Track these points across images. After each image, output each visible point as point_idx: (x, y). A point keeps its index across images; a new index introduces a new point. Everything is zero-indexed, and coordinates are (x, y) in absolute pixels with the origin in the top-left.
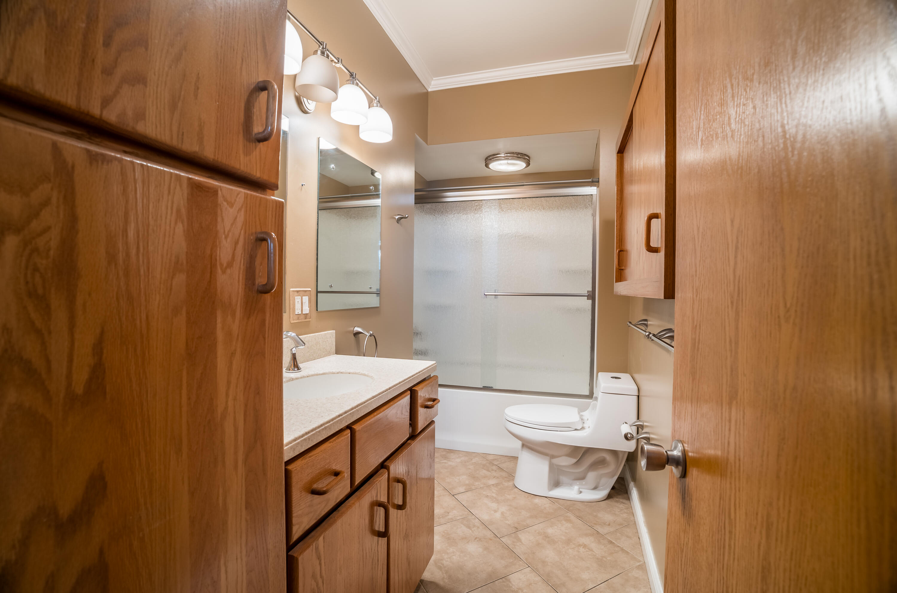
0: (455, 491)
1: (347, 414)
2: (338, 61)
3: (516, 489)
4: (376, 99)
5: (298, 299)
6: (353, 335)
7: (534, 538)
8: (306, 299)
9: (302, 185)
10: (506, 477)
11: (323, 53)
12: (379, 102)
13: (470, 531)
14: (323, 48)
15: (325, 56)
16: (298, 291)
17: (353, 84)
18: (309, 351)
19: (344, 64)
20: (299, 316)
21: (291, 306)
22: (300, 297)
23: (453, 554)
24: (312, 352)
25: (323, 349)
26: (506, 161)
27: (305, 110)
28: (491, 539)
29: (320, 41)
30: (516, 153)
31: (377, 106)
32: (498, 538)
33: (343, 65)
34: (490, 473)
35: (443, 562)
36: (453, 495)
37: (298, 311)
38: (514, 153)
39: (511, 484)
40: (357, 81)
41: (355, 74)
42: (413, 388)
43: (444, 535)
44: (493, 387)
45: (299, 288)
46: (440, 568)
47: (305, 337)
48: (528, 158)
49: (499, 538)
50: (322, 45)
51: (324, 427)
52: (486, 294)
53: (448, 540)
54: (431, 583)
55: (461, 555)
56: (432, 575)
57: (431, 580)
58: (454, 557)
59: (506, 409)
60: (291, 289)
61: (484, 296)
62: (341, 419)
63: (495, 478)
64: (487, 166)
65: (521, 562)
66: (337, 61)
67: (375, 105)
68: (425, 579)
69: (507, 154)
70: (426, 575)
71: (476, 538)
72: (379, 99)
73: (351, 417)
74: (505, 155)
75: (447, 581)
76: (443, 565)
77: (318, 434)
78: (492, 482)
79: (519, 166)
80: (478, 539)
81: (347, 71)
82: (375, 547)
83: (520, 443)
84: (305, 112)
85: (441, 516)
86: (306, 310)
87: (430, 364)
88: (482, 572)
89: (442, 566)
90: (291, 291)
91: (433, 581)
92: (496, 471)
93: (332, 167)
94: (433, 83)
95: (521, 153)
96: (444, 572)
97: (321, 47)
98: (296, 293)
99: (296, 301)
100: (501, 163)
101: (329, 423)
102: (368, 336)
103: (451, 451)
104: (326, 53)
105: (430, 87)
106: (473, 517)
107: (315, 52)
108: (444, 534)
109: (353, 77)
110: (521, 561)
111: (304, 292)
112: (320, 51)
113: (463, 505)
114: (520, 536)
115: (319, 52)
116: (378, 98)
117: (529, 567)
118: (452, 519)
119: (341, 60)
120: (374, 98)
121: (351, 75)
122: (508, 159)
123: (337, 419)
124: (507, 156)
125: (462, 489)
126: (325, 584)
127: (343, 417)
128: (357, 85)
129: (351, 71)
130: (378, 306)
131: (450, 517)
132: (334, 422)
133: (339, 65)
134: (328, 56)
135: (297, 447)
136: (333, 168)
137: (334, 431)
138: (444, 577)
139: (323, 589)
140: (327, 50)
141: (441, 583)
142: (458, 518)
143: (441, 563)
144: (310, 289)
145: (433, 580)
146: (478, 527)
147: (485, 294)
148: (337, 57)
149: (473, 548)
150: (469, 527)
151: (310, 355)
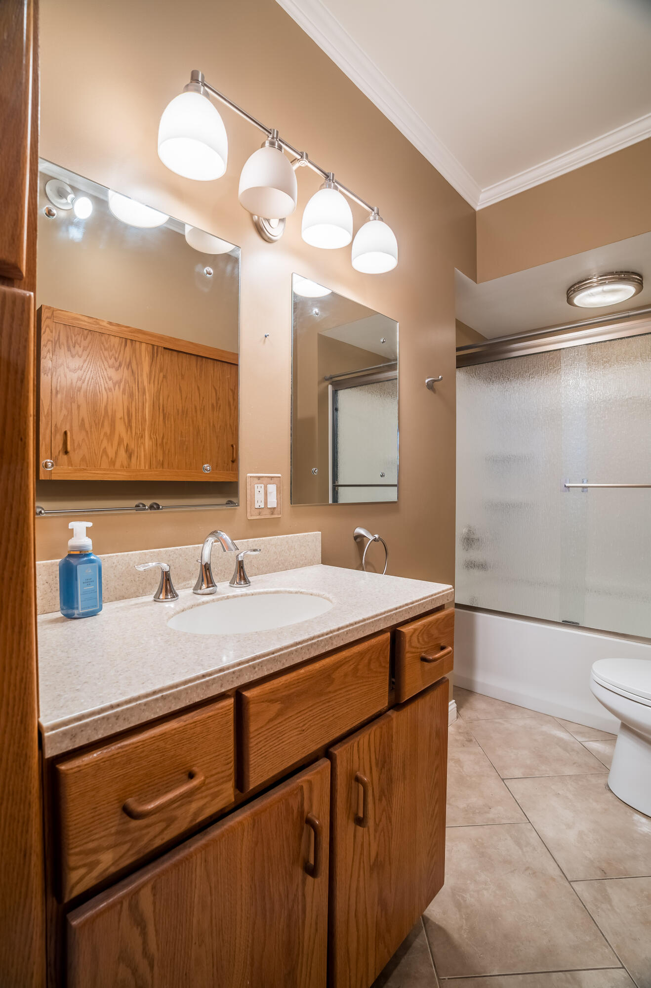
0: (506, 774)
1: (225, 674)
2: (302, 157)
3: (609, 795)
4: (373, 210)
5: (259, 487)
6: (353, 539)
7: (638, 905)
8: (272, 488)
9: (266, 336)
10: (594, 768)
11: (272, 144)
12: (378, 214)
13: (520, 852)
14: (273, 138)
15: (276, 147)
16: (259, 478)
17: (330, 187)
18: (276, 559)
19: (312, 160)
20: (261, 510)
21: (249, 497)
22: (263, 486)
23: (484, 886)
24: (282, 560)
25: (301, 556)
26: (600, 289)
27: (269, 238)
28: (553, 879)
29: (268, 128)
30: (616, 272)
31: (375, 219)
32: (567, 880)
33: (309, 162)
34: (568, 754)
35: (465, 896)
36: (503, 780)
37: (259, 502)
38: (613, 272)
39: (601, 781)
40: (336, 184)
41: (333, 174)
42: (398, 629)
43: (476, 846)
44: (578, 624)
45: (260, 473)
46: (459, 906)
47: (271, 539)
48: (638, 278)
49: (569, 882)
50: (271, 133)
51: (159, 695)
52: (567, 485)
53: (480, 857)
54: (440, 929)
55: (498, 892)
56: (444, 915)
57: (440, 924)
58: (485, 892)
59: (594, 663)
60: (248, 475)
61: (565, 488)
62: (207, 681)
63: (575, 765)
64: (570, 301)
65: (606, 950)
66: (299, 157)
67: (371, 218)
68: (431, 919)
69: (601, 276)
70: (434, 911)
71: (527, 869)
72: (378, 211)
73: (235, 678)
74: (599, 278)
75: (465, 936)
76: (465, 901)
77: (143, 707)
78: (569, 771)
79: (624, 292)
80: (533, 872)
81: (320, 172)
82: (297, 890)
83: (619, 722)
84: (268, 240)
85: (478, 811)
86: (273, 502)
87: (440, 590)
88: (530, 942)
89: (462, 901)
90: (248, 476)
91: (443, 926)
92: (578, 753)
93: (314, 313)
94: (481, 197)
95: (625, 272)
96: (464, 917)
97: (271, 136)
98: (256, 480)
99: (256, 491)
100: (592, 294)
101: (177, 688)
102: (370, 541)
103: (512, 706)
104: (276, 144)
105: (479, 204)
106: (529, 826)
107: (263, 145)
108: (476, 844)
109: (329, 179)
110: (607, 947)
111: (269, 479)
112: (268, 141)
113: (516, 801)
114: (609, 890)
115: (267, 144)
116: (376, 209)
117: (623, 967)
118: (493, 820)
119: (307, 155)
120: (371, 210)
121: (327, 176)
122: (604, 284)
123: (198, 682)
124: (601, 280)
125: (518, 773)
126: (156, 968)
127: (214, 679)
128: (336, 188)
129: (326, 171)
130: (396, 500)
131: (491, 816)
132: (189, 687)
133: (304, 161)
134: (280, 148)
135: (84, 733)
136: (317, 314)
137: (188, 701)
138: (462, 926)
139: (152, 977)
140: (280, 140)
141: (455, 936)
142: (504, 821)
143: (463, 897)
144: (279, 475)
145: (442, 924)
146: (534, 849)
147: (565, 486)
148: (299, 151)
149: (519, 885)
150: (518, 844)
151: (278, 563)
